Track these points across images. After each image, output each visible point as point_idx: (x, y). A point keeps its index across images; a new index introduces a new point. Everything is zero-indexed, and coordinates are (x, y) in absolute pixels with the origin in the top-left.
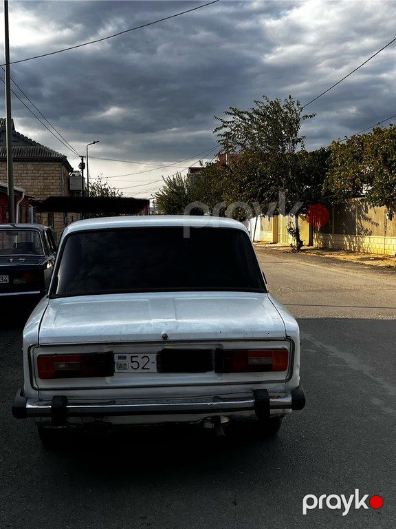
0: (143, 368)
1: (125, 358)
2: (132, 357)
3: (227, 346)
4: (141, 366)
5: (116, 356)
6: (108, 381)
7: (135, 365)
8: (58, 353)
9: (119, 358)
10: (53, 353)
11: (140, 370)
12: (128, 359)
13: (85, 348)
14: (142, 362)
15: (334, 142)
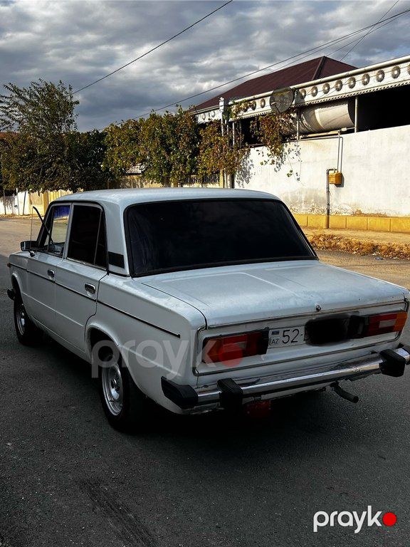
0: (292, 342)
1: (278, 333)
2: (284, 331)
3: (363, 313)
4: (291, 340)
5: (270, 332)
6: (263, 359)
7: (286, 339)
8: (223, 334)
9: (273, 333)
10: (218, 334)
11: (289, 343)
12: (281, 333)
13: (248, 326)
14: (292, 335)
15: (112, 125)
